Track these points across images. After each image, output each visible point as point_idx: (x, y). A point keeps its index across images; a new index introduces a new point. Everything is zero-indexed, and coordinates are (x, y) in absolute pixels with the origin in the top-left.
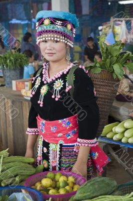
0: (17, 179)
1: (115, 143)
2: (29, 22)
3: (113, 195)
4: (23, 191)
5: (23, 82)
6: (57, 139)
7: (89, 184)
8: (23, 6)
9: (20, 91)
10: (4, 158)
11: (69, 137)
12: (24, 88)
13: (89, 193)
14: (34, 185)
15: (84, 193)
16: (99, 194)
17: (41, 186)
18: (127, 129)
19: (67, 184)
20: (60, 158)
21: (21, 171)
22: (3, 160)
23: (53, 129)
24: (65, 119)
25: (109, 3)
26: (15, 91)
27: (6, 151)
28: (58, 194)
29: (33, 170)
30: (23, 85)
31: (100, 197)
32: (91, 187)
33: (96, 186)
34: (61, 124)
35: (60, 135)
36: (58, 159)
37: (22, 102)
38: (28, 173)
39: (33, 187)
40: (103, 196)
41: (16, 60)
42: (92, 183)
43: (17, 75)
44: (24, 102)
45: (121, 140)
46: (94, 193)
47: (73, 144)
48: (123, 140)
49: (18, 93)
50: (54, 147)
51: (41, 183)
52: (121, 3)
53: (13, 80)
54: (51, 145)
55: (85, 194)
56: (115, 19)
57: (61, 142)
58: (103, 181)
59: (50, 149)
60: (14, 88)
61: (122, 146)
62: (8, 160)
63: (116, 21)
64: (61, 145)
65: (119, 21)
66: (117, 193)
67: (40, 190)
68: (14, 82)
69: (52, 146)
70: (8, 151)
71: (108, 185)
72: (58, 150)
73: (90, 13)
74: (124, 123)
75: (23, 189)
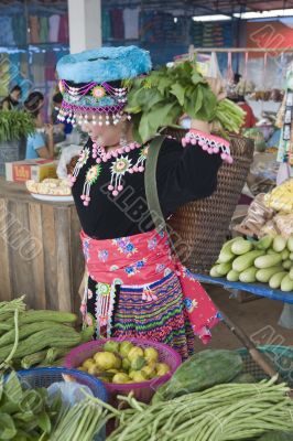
0: (50, 354)
1: (216, 282)
2: (23, 51)
3: (236, 382)
4: (66, 377)
5: (28, 167)
6: (110, 275)
7: (194, 364)
8: (10, 19)
9: (24, 183)
10: (20, 314)
11: (132, 273)
12: (30, 179)
13: (195, 381)
14: (81, 365)
15: (186, 379)
16: (213, 381)
17: (97, 367)
18: (236, 256)
19: (146, 363)
20: (114, 312)
21: (55, 339)
22: (19, 319)
23: (102, 256)
24: (124, 239)
25: (176, 20)
26: (11, 183)
27: (20, 300)
28: (130, 382)
29: (76, 338)
30: (27, 172)
31: (217, 387)
32: (199, 370)
33: (208, 367)
34: (115, 248)
35: (114, 267)
36: (110, 313)
37: (27, 204)
38: (69, 342)
39: (80, 369)
40: (222, 386)
41: (13, 124)
42: (199, 361)
43: (13, 153)
44: (31, 204)
45: (225, 276)
46: (204, 379)
47: (140, 287)
48: (230, 277)
49: (17, 187)
50: (105, 291)
51: (94, 362)
52: (196, 19)
53: (7, 161)
54: (99, 286)
55: (188, 383)
56: (197, 50)
57: (118, 281)
58: (218, 357)
59: (98, 292)
60: (9, 178)
61: (226, 287)
62: (28, 319)
63: (200, 52)
64: (118, 287)
65: (205, 53)
66: (244, 377)
67: (96, 375)
68: (9, 167)
69: (102, 289)
70: (24, 301)
71: (229, 363)
72: (113, 295)
73: (140, 36)
74: (231, 245)
75: (66, 373)
